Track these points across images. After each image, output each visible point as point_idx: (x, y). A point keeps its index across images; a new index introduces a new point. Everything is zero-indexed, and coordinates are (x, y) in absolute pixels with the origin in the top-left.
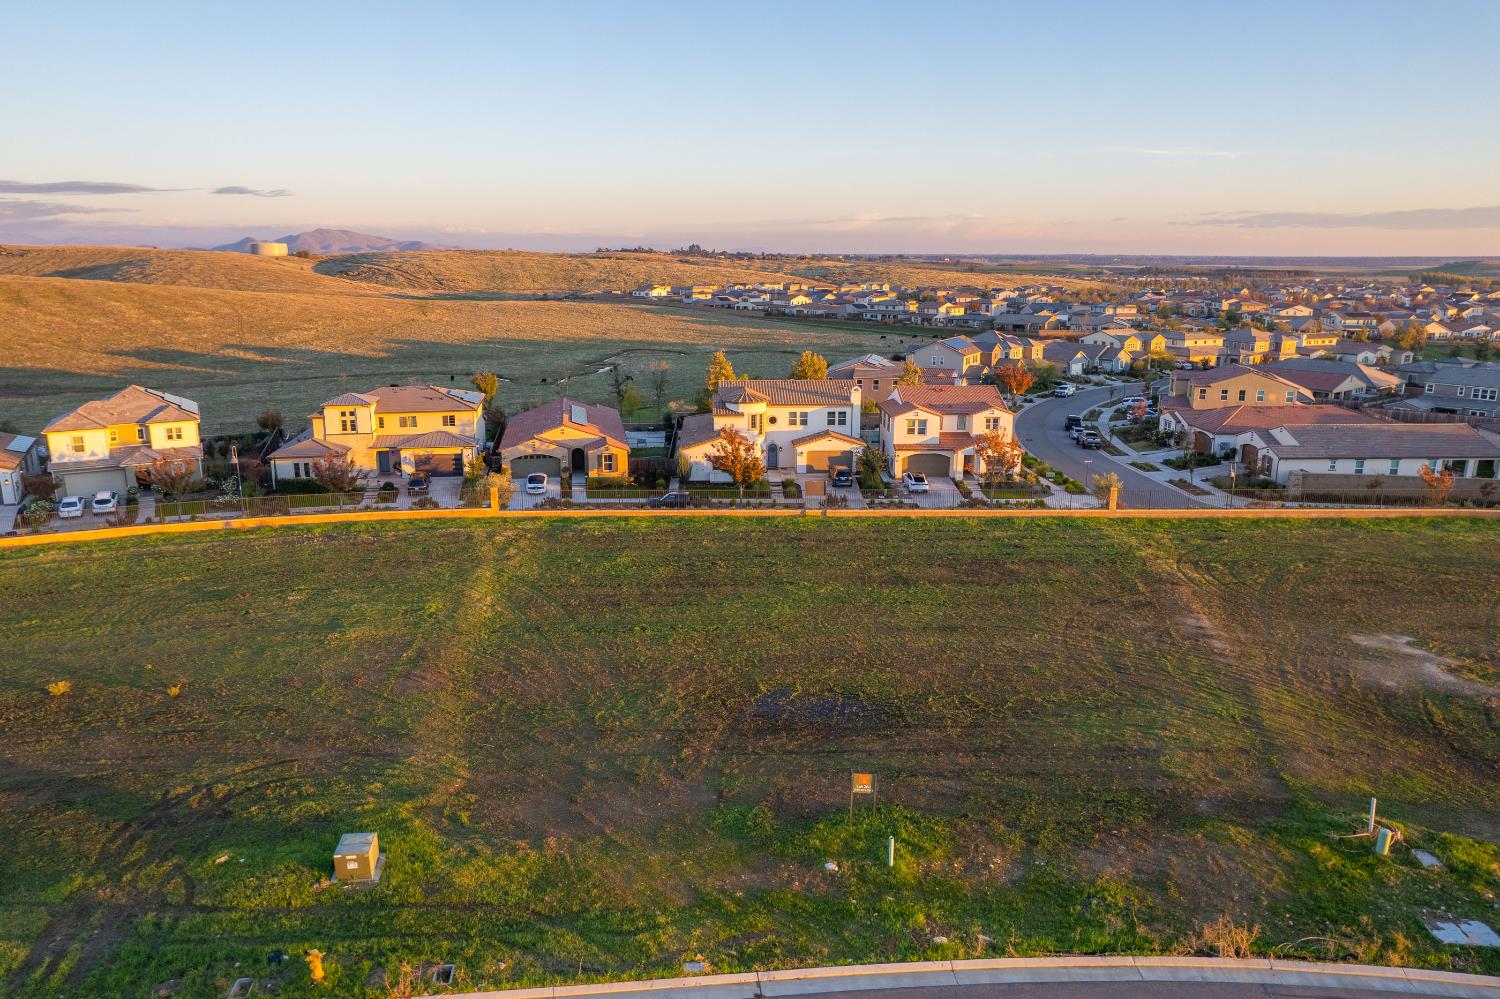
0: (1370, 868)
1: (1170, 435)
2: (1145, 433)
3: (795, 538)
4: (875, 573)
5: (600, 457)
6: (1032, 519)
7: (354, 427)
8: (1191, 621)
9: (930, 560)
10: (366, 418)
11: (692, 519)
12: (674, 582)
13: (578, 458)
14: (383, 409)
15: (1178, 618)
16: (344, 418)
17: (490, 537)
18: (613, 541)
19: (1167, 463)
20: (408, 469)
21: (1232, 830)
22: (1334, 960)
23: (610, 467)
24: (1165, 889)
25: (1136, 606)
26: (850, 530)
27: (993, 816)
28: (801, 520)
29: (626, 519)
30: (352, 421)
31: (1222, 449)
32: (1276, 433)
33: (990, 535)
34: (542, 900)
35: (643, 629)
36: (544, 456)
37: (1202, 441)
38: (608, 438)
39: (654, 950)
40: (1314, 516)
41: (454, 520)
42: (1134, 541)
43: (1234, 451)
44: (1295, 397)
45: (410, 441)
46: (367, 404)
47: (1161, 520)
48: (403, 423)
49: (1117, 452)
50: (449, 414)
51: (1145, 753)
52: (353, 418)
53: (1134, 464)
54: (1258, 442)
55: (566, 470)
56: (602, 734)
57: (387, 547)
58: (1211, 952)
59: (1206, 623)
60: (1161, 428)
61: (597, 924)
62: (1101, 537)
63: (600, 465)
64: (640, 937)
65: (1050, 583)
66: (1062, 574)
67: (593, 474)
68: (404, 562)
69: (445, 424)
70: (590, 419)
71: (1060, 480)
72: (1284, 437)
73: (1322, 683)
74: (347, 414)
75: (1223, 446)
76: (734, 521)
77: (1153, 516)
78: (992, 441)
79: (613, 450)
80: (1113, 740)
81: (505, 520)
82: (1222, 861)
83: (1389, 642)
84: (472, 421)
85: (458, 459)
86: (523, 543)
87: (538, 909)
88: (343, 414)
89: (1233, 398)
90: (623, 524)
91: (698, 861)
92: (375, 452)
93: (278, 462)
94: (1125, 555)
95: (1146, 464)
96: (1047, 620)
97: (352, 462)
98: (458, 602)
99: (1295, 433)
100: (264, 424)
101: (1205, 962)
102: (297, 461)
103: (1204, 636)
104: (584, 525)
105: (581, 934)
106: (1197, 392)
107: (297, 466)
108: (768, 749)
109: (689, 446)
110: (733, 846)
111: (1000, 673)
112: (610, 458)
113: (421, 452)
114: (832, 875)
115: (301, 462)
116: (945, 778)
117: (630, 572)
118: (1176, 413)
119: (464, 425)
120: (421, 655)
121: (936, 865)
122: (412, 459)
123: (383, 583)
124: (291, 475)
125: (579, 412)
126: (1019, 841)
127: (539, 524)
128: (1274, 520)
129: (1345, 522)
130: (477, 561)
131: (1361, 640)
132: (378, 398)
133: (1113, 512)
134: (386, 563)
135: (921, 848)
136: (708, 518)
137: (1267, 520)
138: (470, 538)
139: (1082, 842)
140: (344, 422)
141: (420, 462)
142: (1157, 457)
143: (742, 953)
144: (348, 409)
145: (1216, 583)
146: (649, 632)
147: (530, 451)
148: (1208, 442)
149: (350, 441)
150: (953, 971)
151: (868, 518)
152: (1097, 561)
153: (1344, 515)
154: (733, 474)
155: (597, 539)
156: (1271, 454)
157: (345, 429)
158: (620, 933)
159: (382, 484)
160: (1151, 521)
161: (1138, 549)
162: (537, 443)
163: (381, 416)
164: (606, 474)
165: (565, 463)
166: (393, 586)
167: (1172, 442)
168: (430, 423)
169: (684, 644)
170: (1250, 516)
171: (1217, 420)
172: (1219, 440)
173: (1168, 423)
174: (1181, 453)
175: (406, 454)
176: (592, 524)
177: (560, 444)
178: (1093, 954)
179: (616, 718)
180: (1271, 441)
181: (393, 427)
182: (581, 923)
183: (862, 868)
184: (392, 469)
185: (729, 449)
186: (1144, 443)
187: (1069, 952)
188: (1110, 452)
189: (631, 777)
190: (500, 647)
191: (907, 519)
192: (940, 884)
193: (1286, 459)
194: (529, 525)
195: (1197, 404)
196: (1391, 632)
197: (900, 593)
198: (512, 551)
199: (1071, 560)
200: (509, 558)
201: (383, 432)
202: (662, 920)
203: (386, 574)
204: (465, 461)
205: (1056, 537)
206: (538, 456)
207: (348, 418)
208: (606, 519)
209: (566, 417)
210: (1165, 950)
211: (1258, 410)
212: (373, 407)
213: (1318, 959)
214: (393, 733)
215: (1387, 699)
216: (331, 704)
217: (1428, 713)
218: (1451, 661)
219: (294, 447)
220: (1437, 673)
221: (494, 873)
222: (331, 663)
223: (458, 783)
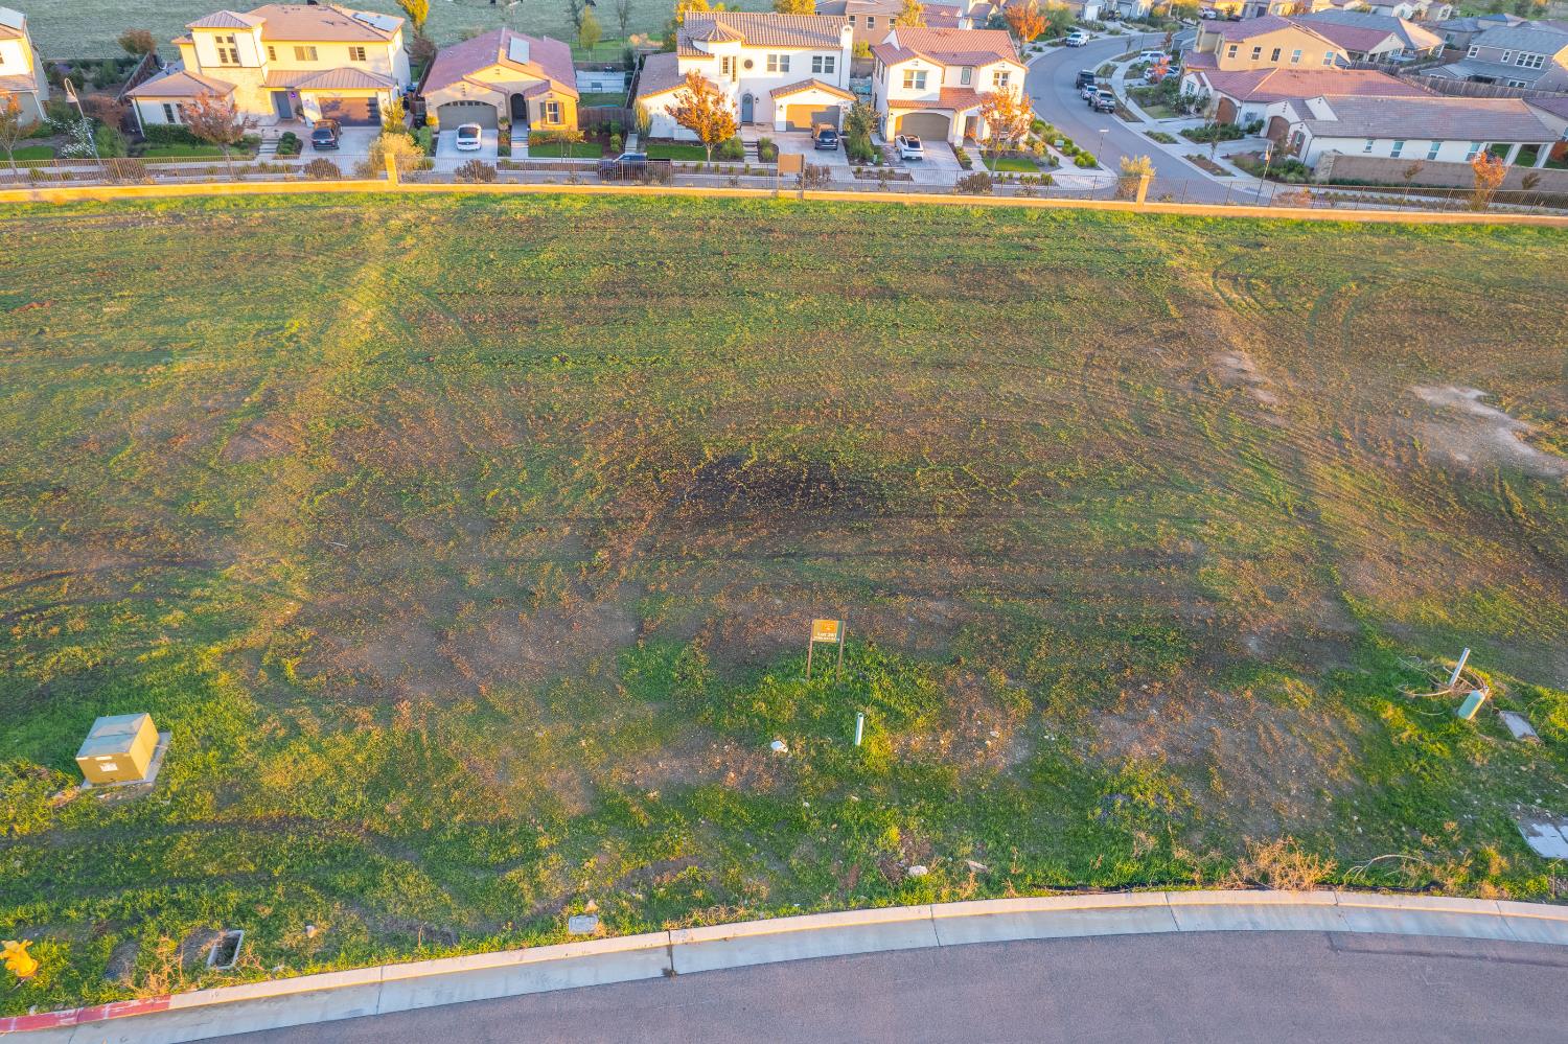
0: (1451, 740)
1: (1191, 100)
2: (1163, 96)
3: (761, 228)
4: (858, 282)
5: (542, 105)
6: (1047, 210)
7: (236, 59)
8: (1230, 361)
9: (924, 265)
10: (251, 45)
11: (638, 200)
12: (608, 290)
13: (518, 106)
14: (271, 36)
15: (1215, 356)
16: (221, 46)
17: (384, 221)
18: (536, 230)
19: (1186, 134)
20: (313, 115)
21: (1289, 685)
22: (1416, 891)
23: (555, 118)
24: (1206, 778)
25: (1168, 337)
26: (830, 219)
27: (992, 660)
28: (772, 203)
29: (557, 197)
30: (233, 51)
31: (1247, 119)
32: (1313, 104)
33: (997, 231)
34: (382, 810)
35: (563, 360)
36: (477, 103)
37: (1226, 108)
38: (554, 83)
39: (528, 898)
40: (1366, 219)
41: (340, 195)
42: (1163, 245)
43: (1261, 124)
44: (1334, 59)
45: (312, 79)
46: (247, 28)
47: (1194, 218)
48: (300, 55)
49: (1130, 118)
50: (356, 45)
51: (1180, 560)
52: (232, 46)
53: (1149, 134)
54: (1291, 115)
55: (504, 120)
56: (493, 525)
57: (251, 235)
58: (1262, 882)
59: (1248, 365)
60: (1183, 91)
61: (453, 853)
62: (1125, 239)
63: (543, 115)
64: (512, 875)
65: (1067, 301)
66: (1080, 289)
67: (536, 126)
68: (270, 257)
69: (353, 58)
70: (533, 56)
71: (1070, 150)
72: (1322, 110)
73: (1384, 455)
74: (225, 40)
75: (1249, 116)
76: (689, 202)
77: (1185, 212)
78: (1001, 102)
79: (558, 98)
80: (1142, 539)
81: (406, 197)
82: (1276, 734)
83: (1457, 398)
84: (389, 54)
85: (373, 104)
86: (425, 230)
87: (375, 826)
88: (219, 40)
89: (1266, 54)
90: (553, 203)
91: (602, 737)
92: (268, 93)
93: (142, 102)
94: (1151, 266)
95: (1164, 135)
96: (1063, 355)
97: (234, 106)
98: (330, 315)
99: (1336, 106)
100: (130, 45)
101: (1256, 897)
102: (167, 101)
103: (1247, 383)
104: (504, 205)
105: (430, 870)
106: (1226, 49)
107: (167, 107)
108: (708, 549)
109: (648, 94)
110: (649, 711)
111: (1005, 433)
112: (554, 107)
113: (328, 94)
114: (780, 761)
115: (173, 102)
116: (932, 597)
117: (554, 274)
118: (1203, 74)
119: (377, 60)
120: (270, 400)
121: (917, 742)
122: (317, 103)
123: (236, 287)
124: (161, 119)
125: (520, 46)
126: (1027, 704)
127: (449, 201)
128: (1321, 223)
129: (1401, 229)
130: (361, 257)
131: (1426, 394)
132: (264, 20)
133: (1142, 205)
134: (245, 258)
135: (899, 715)
136: (659, 199)
137: (1314, 223)
138: (357, 221)
139: (1105, 703)
140: (222, 51)
141: (327, 107)
142: (1174, 126)
143: (651, 896)
144: (225, 34)
145: (1258, 307)
146: (569, 366)
147: (459, 97)
148: (1234, 110)
149: (232, 76)
150: (933, 920)
151: (852, 203)
152: (1122, 272)
153: (1400, 220)
154: (699, 132)
155: (518, 226)
156: (1305, 130)
157: (224, 60)
158: (485, 867)
159: (281, 135)
160: (1182, 219)
161: (1168, 256)
162: (467, 86)
163: (271, 44)
164: (551, 126)
165: (502, 112)
166: (248, 292)
167: (1192, 108)
168: (333, 56)
169: (613, 383)
170: (1294, 217)
171: (1246, 85)
172: (1246, 109)
173: (1190, 86)
174: (1202, 123)
175: (306, 96)
176: (516, 203)
177: (495, 88)
178: (1116, 889)
179: (515, 501)
180: (1306, 113)
181: (287, 59)
182: (430, 851)
183: (820, 749)
184: (294, 115)
185: (695, 100)
186: (1160, 108)
187: (1085, 889)
188: (1124, 118)
189: (524, 596)
190: (375, 386)
191: (899, 206)
192: (921, 772)
193: (1321, 136)
194: (435, 204)
195: (1225, 63)
196: (1459, 383)
197: (886, 312)
198: (409, 241)
199: (1091, 270)
200: (404, 251)
201: (276, 66)
202: (543, 842)
203: (243, 275)
204: (381, 107)
205: (1074, 237)
206: (470, 103)
207: (227, 46)
208: (533, 197)
209: (502, 52)
210: (1209, 882)
211: (1295, 74)
212: (258, 31)
213: (1396, 890)
214: (212, 526)
215: (1460, 478)
216: (135, 479)
217: (1508, 502)
218: (1532, 429)
219: (159, 82)
220: (1510, 439)
221: (318, 764)
222: (145, 412)
223: (291, 609)
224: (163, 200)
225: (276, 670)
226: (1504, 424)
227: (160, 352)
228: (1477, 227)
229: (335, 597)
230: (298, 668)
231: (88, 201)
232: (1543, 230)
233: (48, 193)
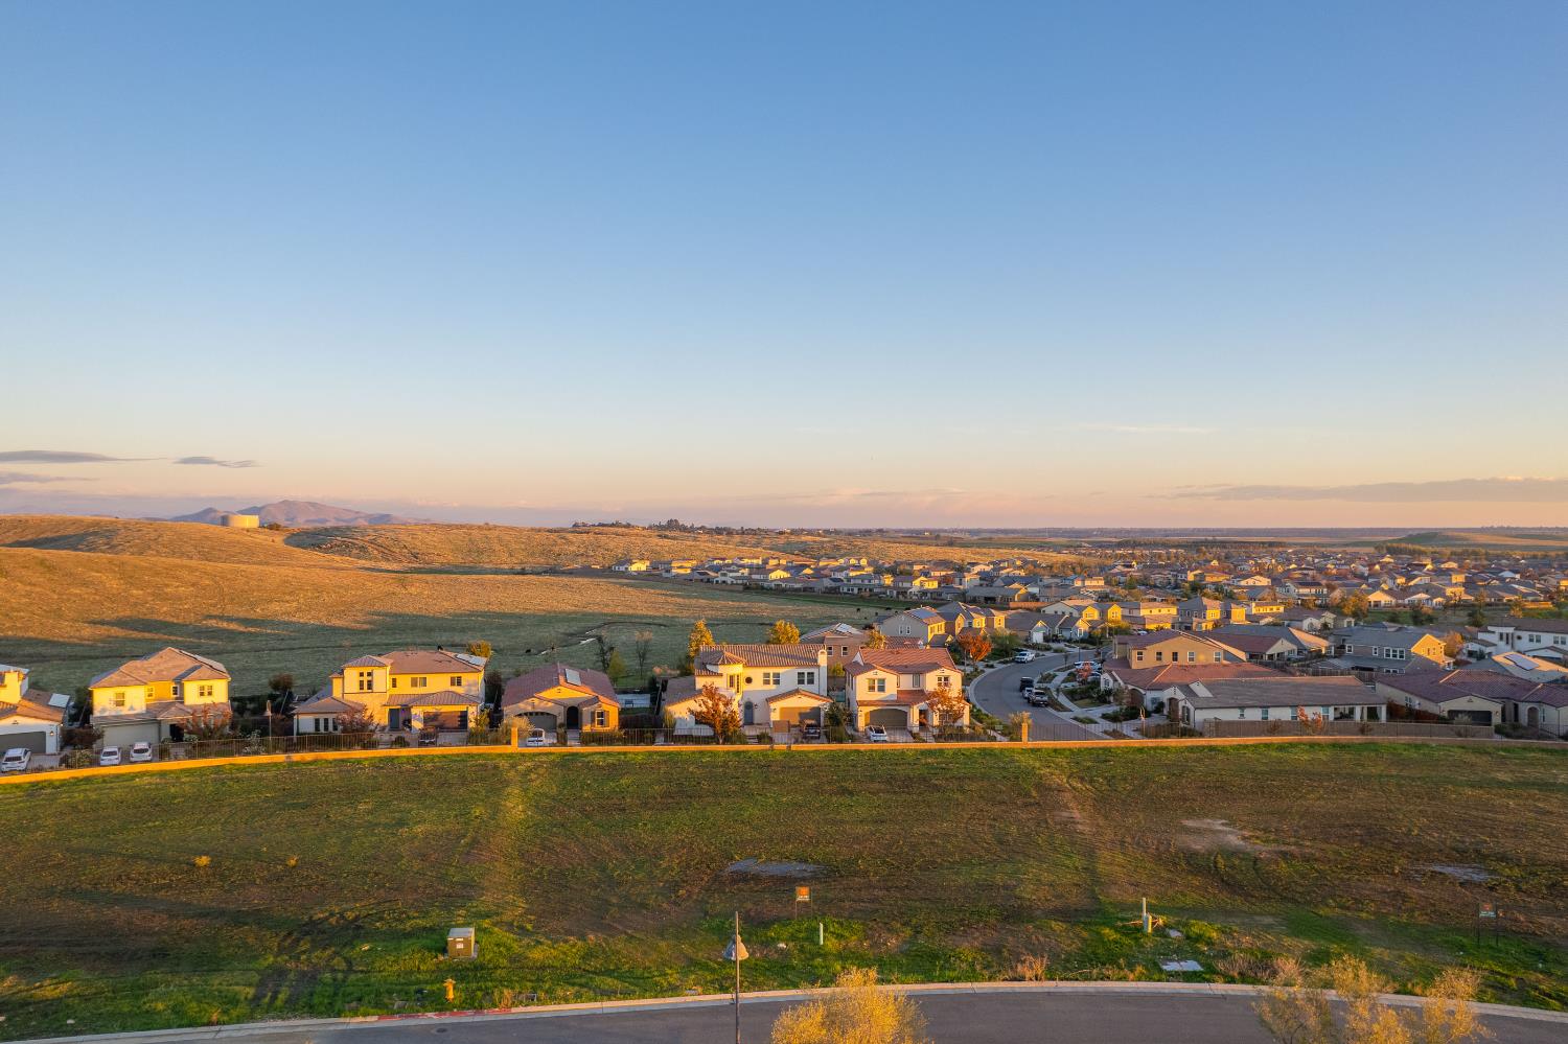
0: (1137, 939)
1: (1109, 692)
2: (1088, 692)
3: (765, 766)
4: (827, 787)
5: (593, 713)
6: (960, 750)
7: (370, 686)
8: (1065, 814)
9: (872, 779)
10: (382, 678)
11: (679, 753)
12: (667, 795)
13: (573, 715)
14: (397, 670)
15: (1056, 813)
16: (361, 678)
17: (513, 766)
18: (615, 769)
19: (1105, 717)
20: (417, 725)
21: (1053, 924)
22: (1095, 980)
23: (601, 723)
24: (1000, 952)
25: (1026, 805)
26: (809, 759)
27: (893, 920)
28: (770, 753)
29: (625, 754)
30: (369, 681)
31: (1153, 703)
32: (1194, 686)
33: (923, 761)
34: (589, 965)
35: (645, 825)
36: (542, 713)
37: (1136, 697)
38: (601, 698)
39: (665, 985)
40: (1189, 744)
41: (480, 755)
42: (1037, 764)
43: (1162, 705)
44: (1221, 657)
45: (421, 699)
46: (382, 665)
47: (1064, 749)
48: (414, 683)
49: (1062, 708)
50: (456, 675)
51: (1006, 887)
52: (370, 678)
53: (1076, 719)
54: (1180, 695)
55: (561, 726)
56: (619, 884)
57: (430, 774)
58: (1022, 979)
59: (1076, 814)
60: (1102, 686)
61: (627, 974)
62: (1013, 761)
63: (593, 721)
65: (963, 792)
66: (974, 786)
67: (587, 728)
68: (445, 784)
69: (452, 684)
70: (584, 681)
71: (1007, 732)
72: (1201, 690)
73: (1149, 848)
74: (365, 675)
75: (1154, 700)
76: (714, 754)
77: (1058, 747)
78: (939, 696)
79: (605, 707)
80: (986, 880)
81: (523, 755)
82: (1042, 939)
83: (1209, 823)
84: (474, 682)
85: (464, 716)
86: (541, 771)
87: (587, 968)
88: (362, 675)
89: (1167, 658)
90: (623, 757)
92: (387, 709)
93: (301, 717)
94: (1029, 773)
95: (1087, 718)
96: (955, 814)
97: (371, 716)
98: (496, 809)
99: (1209, 686)
100: (276, 686)
101: (1016, 984)
102: (317, 716)
103: (1073, 822)
104: (589, 758)
106: (1134, 654)
107: (317, 721)
108: (740, 890)
109: (672, 703)
110: (715, 938)
111: (913, 847)
112: (601, 714)
113: (431, 709)
114: (782, 950)
115: (322, 717)
116: (864, 902)
117: (631, 789)
118: (1114, 673)
119: (469, 685)
120: (475, 841)
121: (852, 944)
122: (422, 716)
123: (432, 797)
124: (311, 729)
125: (573, 675)
126: (908, 931)
127: (552, 757)
128: (1155, 749)
129: (1212, 748)
130: (507, 783)
131: (1190, 823)
132: (392, 661)
133: (1026, 742)
134: (430, 785)
135: (842, 936)
136: (693, 752)
137: (1150, 748)
138: (496, 767)
139: (951, 930)
140: (361, 683)
141: (429, 719)
142: (1096, 712)
144: (366, 670)
145: (1094, 790)
146: (649, 826)
147: (530, 709)
148: (1142, 697)
149: (366, 699)
151: (825, 751)
152: (1004, 777)
153: (1213, 743)
154: (712, 726)
155: (603, 768)
156: (1189, 705)
157: (362, 688)
158: (642, 978)
159: (393, 738)
160: (1055, 750)
161: (1039, 769)
162: (536, 701)
163: (394, 677)
164: (598, 728)
165: (561, 719)
166: (441, 799)
167: (1112, 699)
168: (439, 683)
169: (677, 833)
170: (1137, 745)
171: (1149, 679)
172: (1150, 695)
173: (1107, 682)
174: (1117, 708)
175: (417, 711)
176: (596, 758)
177: (556, 702)
178: (947, 982)
179: (628, 875)
180: (1190, 693)
181: (405, 686)
183: (802, 946)
184: (401, 725)
185: (710, 703)
186: (1087, 701)
187: (932, 981)
188: (1056, 709)
189: (643, 906)
190: (536, 836)
191: (858, 751)
192: (854, 953)
193: (1201, 709)
194: (544, 759)
195: (1135, 664)
196: (1213, 817)
197: (847, 800)
198: (533, 776)
199: (983, 777)
200: (531, 780)
201: (395, 691)
202: (668, 972)
203: (431, 790)
204: (471, 717)
205: (976, 762)
206: (537, 713)
207: (366, 679)
208: (609, 754)
209: (562, 678)
210: (990, 979)
211: (1185, 668)
212: (388, 669)
213: (1086, 980)
214: (465, 885)
215: (1190, 856)
216: (415, 870)
217: (1215, 863)
218: (1247, 833)
219: (313, 704)
220: (1234, 840)
221: (555, 953)
222: (407, 846)
223: (520, 911)
224: (366, 759)
225: (522, 928)
226: (1231, 833)
227: (401, 823)
228: (1267, 746)
229: (542, 907)
230: (533, 927)
231: (321, 760)
232: (1312, 745)
233: (296, 757)
